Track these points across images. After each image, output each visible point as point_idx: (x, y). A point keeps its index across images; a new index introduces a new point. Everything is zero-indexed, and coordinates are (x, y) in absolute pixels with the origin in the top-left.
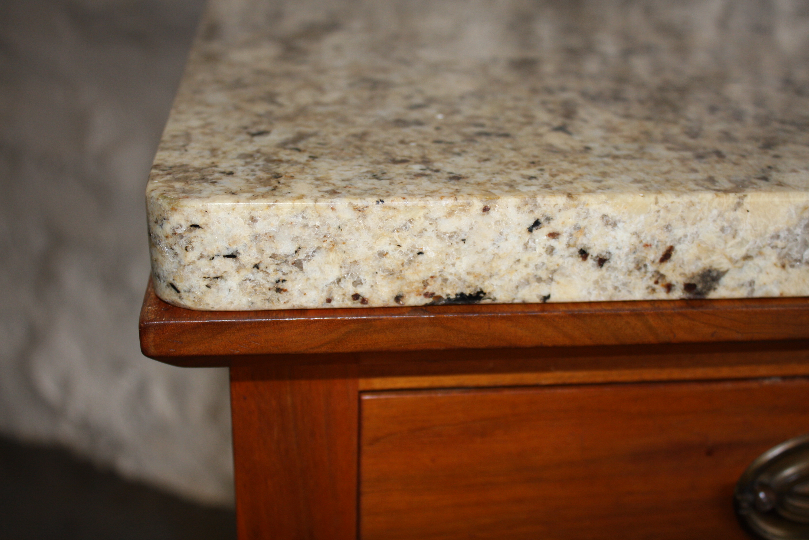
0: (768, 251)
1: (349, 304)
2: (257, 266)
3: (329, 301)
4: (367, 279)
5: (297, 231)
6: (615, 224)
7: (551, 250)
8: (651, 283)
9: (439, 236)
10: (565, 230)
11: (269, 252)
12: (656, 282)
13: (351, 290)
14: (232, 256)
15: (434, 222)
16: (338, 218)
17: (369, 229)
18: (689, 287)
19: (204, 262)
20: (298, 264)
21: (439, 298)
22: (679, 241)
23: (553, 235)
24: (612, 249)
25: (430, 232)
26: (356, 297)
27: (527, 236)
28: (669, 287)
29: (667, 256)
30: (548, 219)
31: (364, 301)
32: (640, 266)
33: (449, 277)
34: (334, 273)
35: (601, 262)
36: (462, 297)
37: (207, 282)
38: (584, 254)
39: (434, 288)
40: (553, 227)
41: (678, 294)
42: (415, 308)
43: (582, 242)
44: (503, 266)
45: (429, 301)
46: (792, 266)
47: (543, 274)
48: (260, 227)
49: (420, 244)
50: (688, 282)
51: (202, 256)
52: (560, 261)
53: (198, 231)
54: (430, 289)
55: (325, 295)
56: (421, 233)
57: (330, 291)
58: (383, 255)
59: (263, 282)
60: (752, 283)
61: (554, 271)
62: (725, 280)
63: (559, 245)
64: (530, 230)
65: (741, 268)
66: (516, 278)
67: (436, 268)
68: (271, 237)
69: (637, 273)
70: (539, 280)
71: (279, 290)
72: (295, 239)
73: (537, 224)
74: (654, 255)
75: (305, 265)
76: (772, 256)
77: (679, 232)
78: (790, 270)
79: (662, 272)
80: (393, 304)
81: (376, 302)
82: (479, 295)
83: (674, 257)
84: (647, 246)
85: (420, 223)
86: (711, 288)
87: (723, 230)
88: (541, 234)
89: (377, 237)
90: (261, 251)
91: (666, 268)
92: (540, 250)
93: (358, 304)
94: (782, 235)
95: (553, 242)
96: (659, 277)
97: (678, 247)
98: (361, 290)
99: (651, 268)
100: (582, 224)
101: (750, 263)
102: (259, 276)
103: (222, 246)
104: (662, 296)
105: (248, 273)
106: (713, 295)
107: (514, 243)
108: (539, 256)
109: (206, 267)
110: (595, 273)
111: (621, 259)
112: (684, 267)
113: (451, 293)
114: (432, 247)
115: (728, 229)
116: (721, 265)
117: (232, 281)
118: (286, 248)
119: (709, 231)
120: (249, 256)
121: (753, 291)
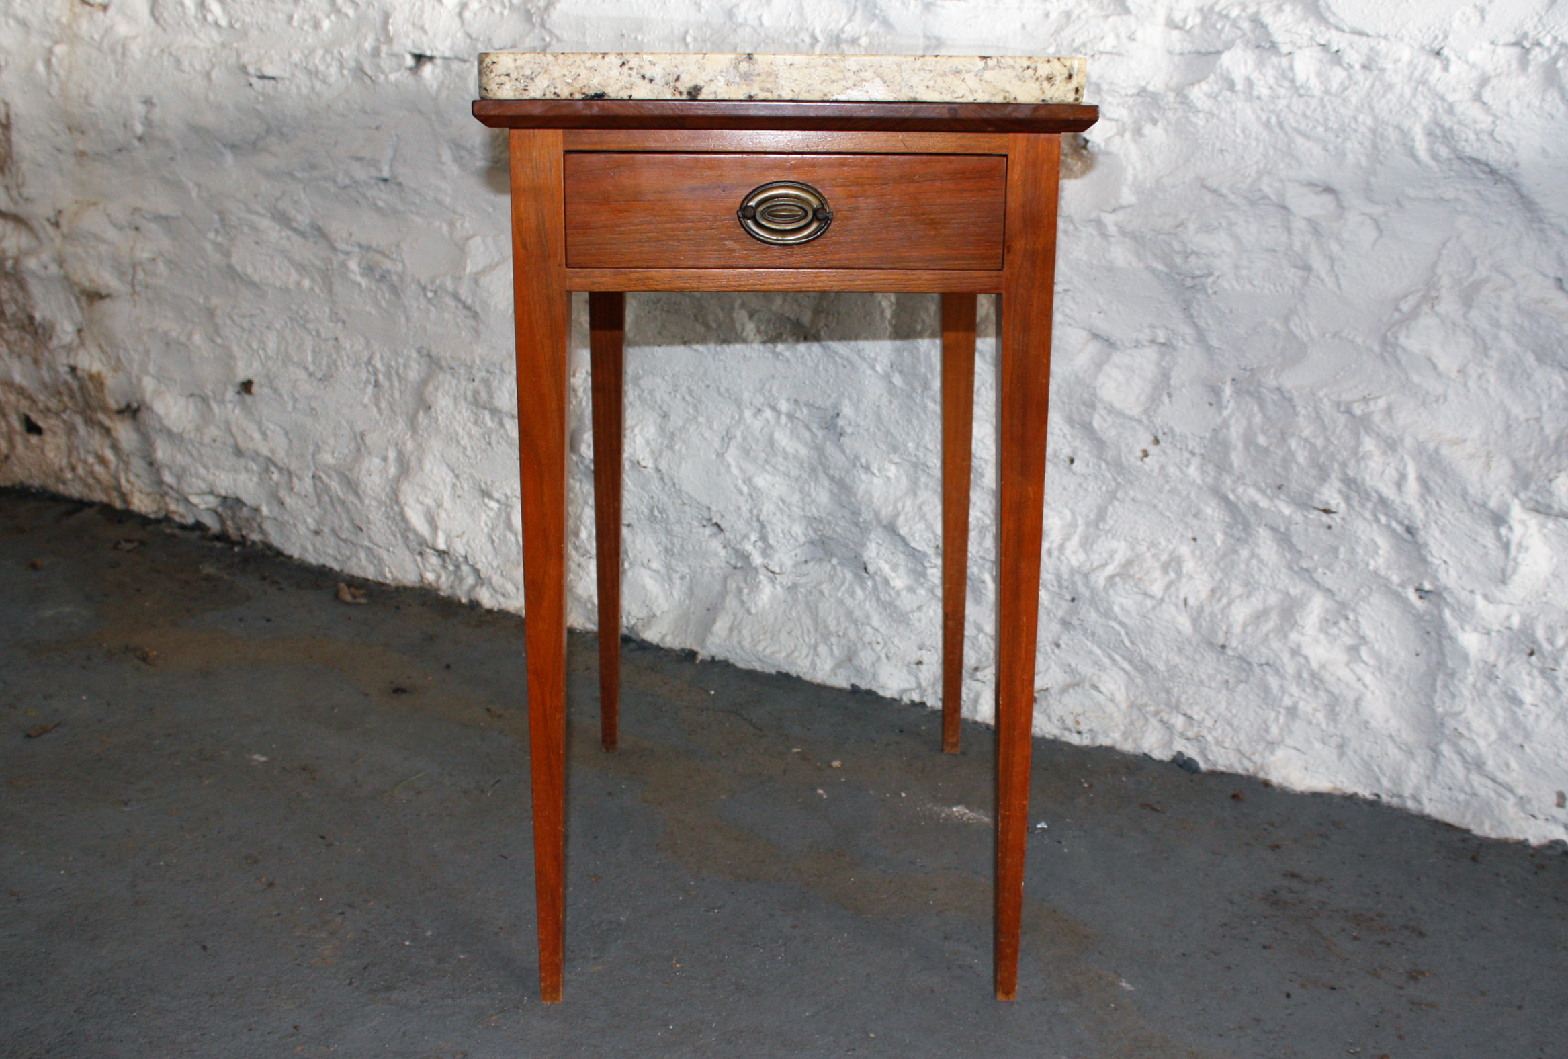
0: (719, 77)
1: (553, 97)
2: (517, 80)
3: (544, 95)
4: (559, 86)
5: (532, 65)
6: (654, 64)
7: (630, 75)
8: (673, 91)
9: (586, 68)
10: (635, 67)
11: (521, 73)
12: (675, 91)
13: (553, 90)
14: (508, 75)
18: (689, 93)
19: (497, 78)
20: (532, 79)
21: (587, 95)
22: (682, 72)
23: (631, 69)
24: (655, 75)
25: (583, 66)
26: (555, 94)
27: (620, 69)
28: (681, 93)
29: (677, 79)
30: (628, 61)
31: (558, 96)
32: (667, 83)
33: (591, 86)
34: (546, 83)
35: (651, 81)
36: (596, 95)
37: (498, 86)
38: (643, 77)
39: (585, 91)
40: (631, 64)
41: (685, 97)
42: (577, 100)
43: (643, 72)
44: (612, 81)
45: (584, 96)
46: (731, 84)
47: (628, 86)
48: (519, 63)
49: (579, 71)
50: (688, 91)
51: (497, 75)
52: (635, 80)
53: (496, 65)
54: (583, 91)
55: (543, 93)
56: (579, 66)
57: (545, 92)
58: (565, 75)
59: (519, 87)
60: (715, 92)
61: (632, 85)
62: (704, 91)
63: (634, 73)
64: (621, 66)
65: (710, 84)
66: (617, 87)
67: (586, 82)
68: (522, 67)
69: (666, 86)
70: (627, 88)
71: (525, 90)
72: (531, 68)
73: (624, 63)
74: (672, 78)
75: (535, 80)
76: (722, 80)
77: (681, 68)
79: (677, 86)
80: (570, 98)
81: (563, 97)
82: (603, 94)
83: (680, 79)
84: (669, 74)
85: (578, 62)
86: (698, 94)
87: (699, 68)
88: (625, 68)
89: (562, 68)
90: (519, 73)
91: (678, 84)
92: (626, 75)
93: (556, 97)
94: (725, 71)
95: (631, 71)
96: (676, 89)
97: (682, 75)
98: (557, 91)
99: (672, 84)
100: (642, 64)
101: (713, 83)
102: (518, 84)
103: (504, 71)
104: (678, 97)
105: (513, 82)
106: (700, 98)
107: (615, 72)
108: (625, 78)
109: (498, 80)
110: (649, 86)
111: (659, 80)
112: (685, 84)
113: (592, 92)
114: (584, 73)
115: (701, 68)
116: (701, 83)
117: (508, 86)
118: (528, 72)
119: (694, 69)
120: (514, 75)
121: (717, 96)
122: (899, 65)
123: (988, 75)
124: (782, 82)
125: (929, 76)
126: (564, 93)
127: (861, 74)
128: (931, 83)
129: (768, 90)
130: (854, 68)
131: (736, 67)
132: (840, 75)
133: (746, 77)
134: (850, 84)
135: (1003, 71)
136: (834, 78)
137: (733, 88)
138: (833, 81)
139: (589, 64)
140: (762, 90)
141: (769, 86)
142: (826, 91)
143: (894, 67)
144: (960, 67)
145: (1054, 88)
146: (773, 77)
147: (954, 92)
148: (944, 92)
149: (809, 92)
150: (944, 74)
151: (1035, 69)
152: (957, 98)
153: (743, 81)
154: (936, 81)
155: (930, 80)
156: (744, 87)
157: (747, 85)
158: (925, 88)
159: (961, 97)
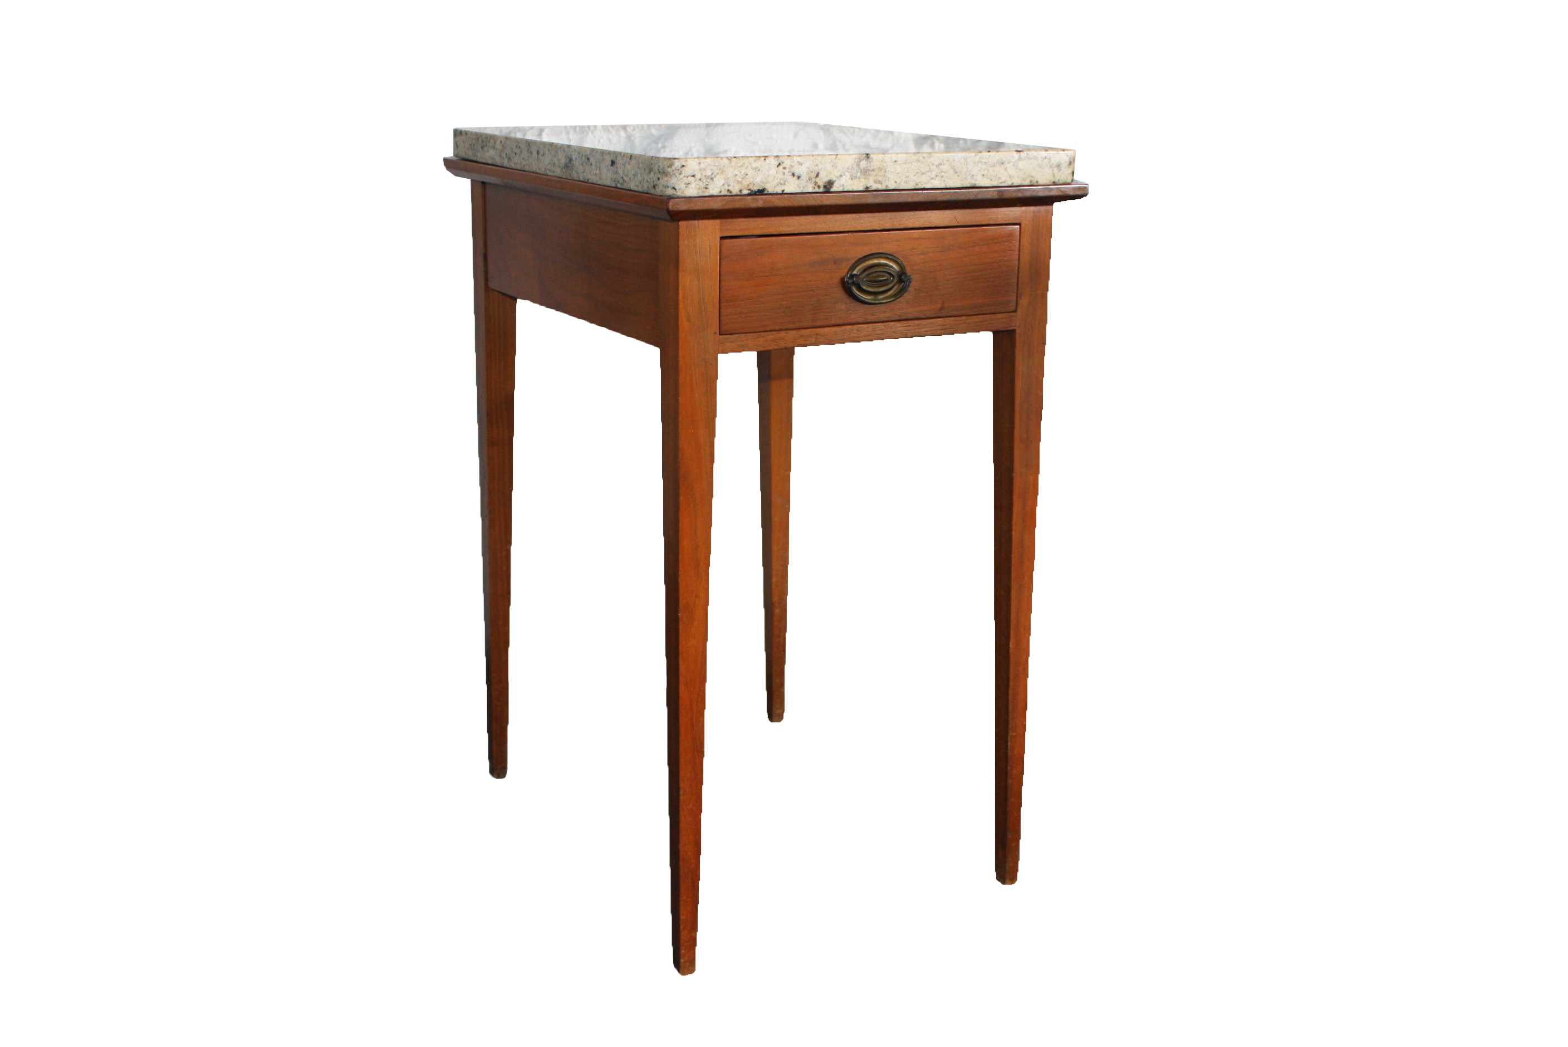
0: (846, 173)
1: (727, 193)
2: (700, 180)
3: (720, 192)
4: (732, 184)
5: (712, 167)
6: (801, 164)
7: (784, 173)
8: (814, 185)
9: (752, 168)
10: (788, 167)
11: (704, 175)
13: (727, 188)
14: (693, 176)
15: (750, 164)
16: (724, 163)
17: (732, 167)
18: (825, 187)
19: (685, 178)
20: (712, 179)
21: (752, 191)
22: (821, 170)
23: (784, 168)
24: (801, 173)
25: (750, 168)
26: (728, 190)
27: (777, 169)
28: (819, 187)
29: (817, 176)
30: (783, 163)
31: (731, 192)
32: (810, 179)
33: (755, 183)
34: (722, 182)
35: (799, 178)
36: (759, 191)
37: (686, 185)
38: (793, 175)
39: (751, 187)
40: (785, 165)
41: (821, 190)
42: (745, 195)
43: (793, 170)
44: (770, 179)
45: (749, 192)
46: (855, 178)
47: (782, 182)
48: (702, 166)
49: (747, 172)
50: (824, 185)
51: (685, 176)
52: (787, 177)
53: (684, 168)
54: (749, 188)
55: (719, 190)
56: (747, 167)
57: (721, 189)
58: (736, 175)
59: (701, 185)
60: (843, 185)
61: (785, 181)
62: (835, 184)
63: (786, 171)
64: (778, 166)
65: (840, 179)
66: (774, 183)
67: (751, 180)
68: (705, 170)
69: (809, 181)
70: (781, 184)
71: (706, 188)
72: (711, 170)
73: (780, 164)
74: (813, 175)
75: (714, 180)
76: (848, 175)
77: (820, 167)
79: (817, 181)
80: (739, 193)
81: (734, 193)
82: (764, 190)
83: (820, 176)
84: (812, 172)
85: (747, 164)
86: (831, 187)
87: (833, 166)
88: (781, 168)
89: (734, 169)
90: (702, 174)
91: (817, 180)
92: (781, 173)
93: (729, 194)
94: (850, 168)
95: (784, 171)
96: (816, 183)
97: (820, 172)
98: (730, 188)
99: (813, 180)
100: (792, 164)
101: (842, 178)
102: (701, 183)
103: (690, 173)
104: (817, 190)
105: (698, 182)
106: (832, 190)
107: (773, 171)
108: (780, 176)
109: (686, 180)
110: (797, 182)
111: (804, 177)
112: (822, 181)
113: (755, 188)
114: (750, 172)
115: (834, 166)
116: (834, 178)
117: (693, 186)
118: (709, 173)
119: (829, 167)
120: (698, 176)
121: (844, 188)
122: (966, 159)
123: (1021, 164)
124: (889, 175)
125: (984, 167)
126: (735, 190)
127: (941, 167)
128: (985, 173)
129: (880, 182)
130: (936, 163)
131: (858, 165)
132: (927, 169)
133: (865, 172)
134: (933, 175)
136: (923, 171)
137: (856, 181)
138: (923, 174)
139: (755, 165)
140: (875, 182)
141: (880, 179)
142: (918, 181)
143: (962, 161)
144: (1004, 159)
145: (1061, 172)
146: (883, 171)
147: (999, 178)
148: (994, 179)
149: (906, 182)
150: (994, 166)
151: (1050, 159)
152: (1001, 183)
153: (862, 176)
154: (988, 171)
155: (985, 170)
156: (863, 180)
157: (865, 179)
158: (982, 176)
159: (1004, 182)
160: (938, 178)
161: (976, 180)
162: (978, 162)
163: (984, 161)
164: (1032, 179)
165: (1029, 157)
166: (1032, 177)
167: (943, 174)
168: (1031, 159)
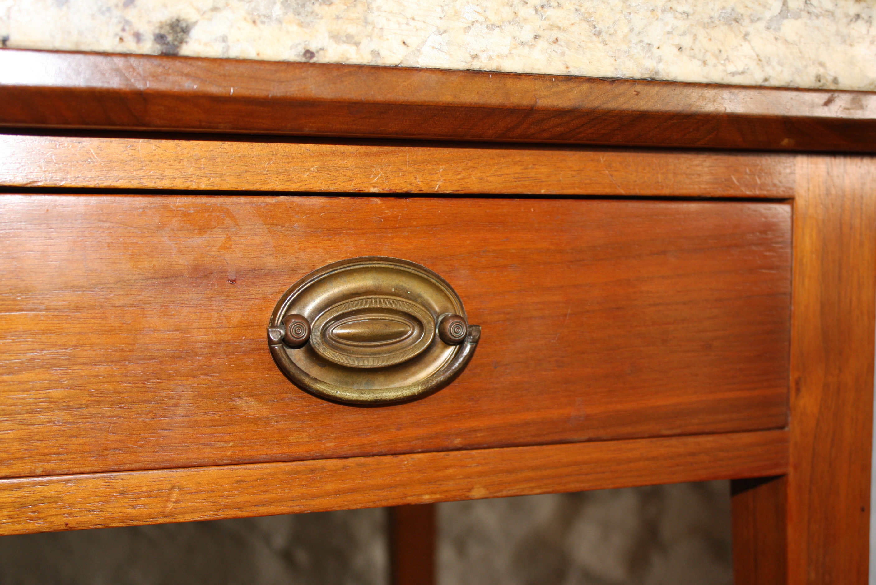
8: (118, 30)
12: (123, 30)
18: (160, 38)
28: (138, 37)
41: (148, 47)
46: (263, 23)
50: (157, 31)
60: (224, 39)
62: (195, 33)
65: (210, 19)
69: (101, 17)
76: (241, 10)
78: (261, 26)
79: (128, 18)
86: (182, 41)
91: (131, 14)
96: (126, 24)
99: (116, 13)
101: (219, 15)
104: (131, 46)
106: (186, 50)
112: (150, 16)
116: (190, 16)
121: (228, 48)
124: (380, 25)
125: (682, 25)
127: (549, 12)
128: (686, 41)
129: (350, 39)
134: (527, 35)
135: (817, 22)
136: (494, 19)
137: (268, 34)
140: (335, 37)
141: (352, 29)
144: (741, 10)
148: (711, 61)
152: (733, 74)
153: (291, 15)
154: (695, 37)
155: (684, 34)
156: (294, 28)
157: (301, 25)
158: (676, 50)
159: (743, 73)
160: (541, 44)
161: (660, 60)
162: (663, 11)
163: (680, 9)
164: (821, 71)
165: (812, 9)
166: (822, 64)
167: (556, 34)
168: (817, 17)
